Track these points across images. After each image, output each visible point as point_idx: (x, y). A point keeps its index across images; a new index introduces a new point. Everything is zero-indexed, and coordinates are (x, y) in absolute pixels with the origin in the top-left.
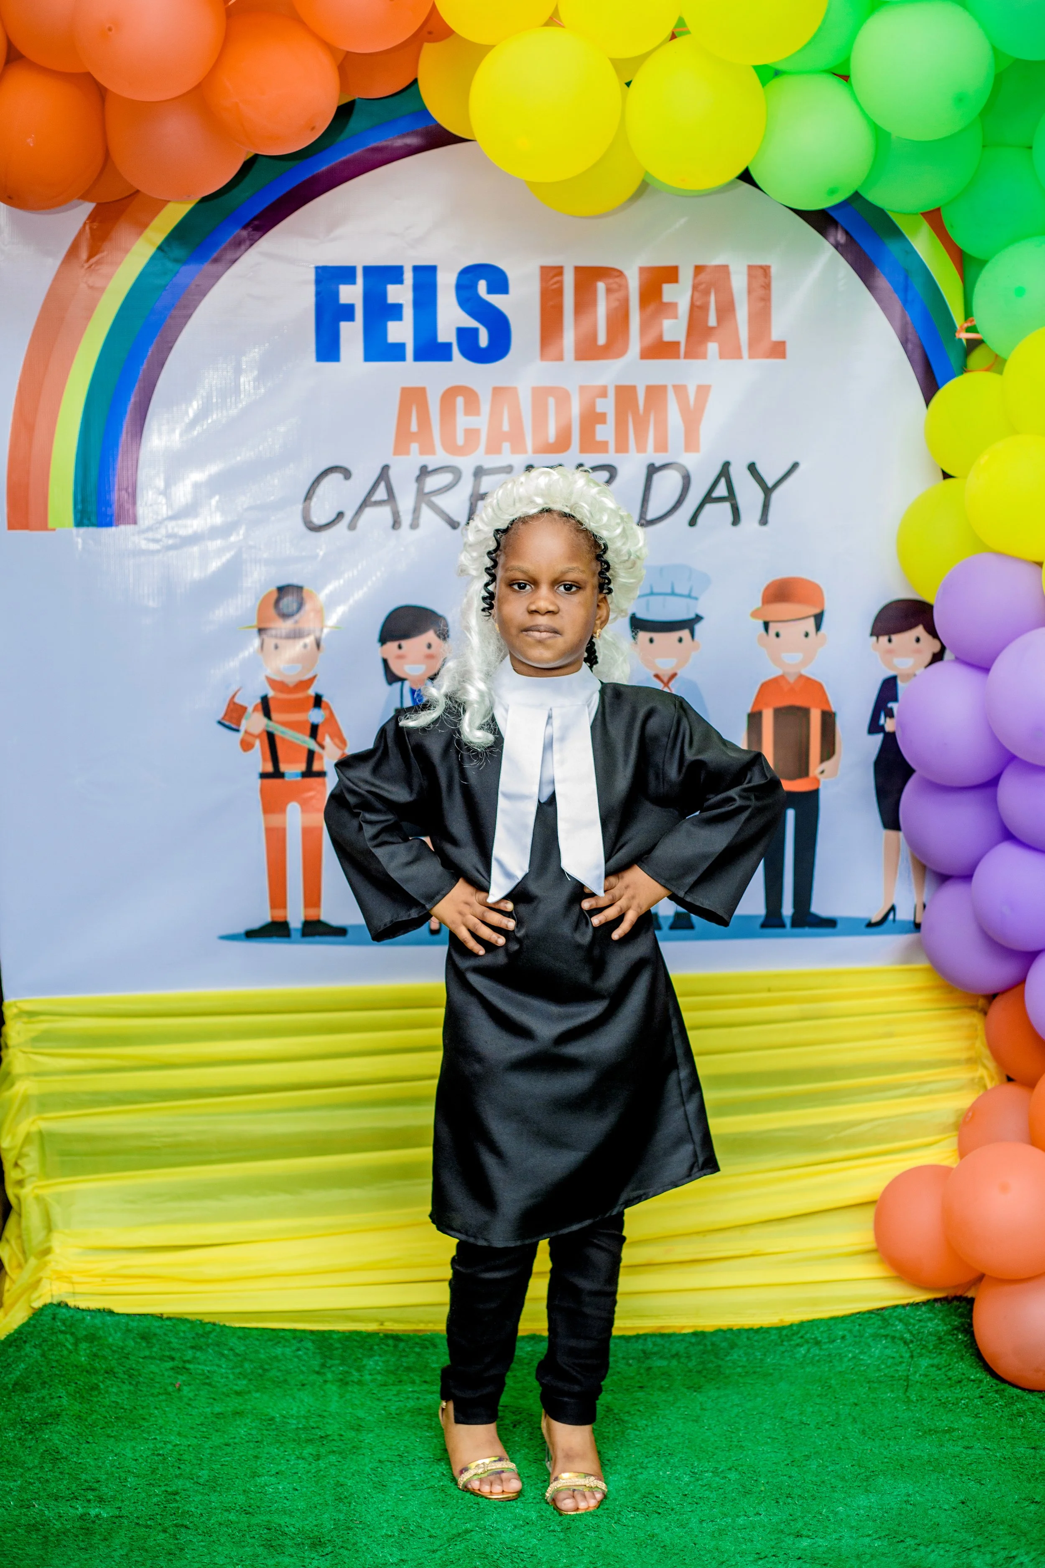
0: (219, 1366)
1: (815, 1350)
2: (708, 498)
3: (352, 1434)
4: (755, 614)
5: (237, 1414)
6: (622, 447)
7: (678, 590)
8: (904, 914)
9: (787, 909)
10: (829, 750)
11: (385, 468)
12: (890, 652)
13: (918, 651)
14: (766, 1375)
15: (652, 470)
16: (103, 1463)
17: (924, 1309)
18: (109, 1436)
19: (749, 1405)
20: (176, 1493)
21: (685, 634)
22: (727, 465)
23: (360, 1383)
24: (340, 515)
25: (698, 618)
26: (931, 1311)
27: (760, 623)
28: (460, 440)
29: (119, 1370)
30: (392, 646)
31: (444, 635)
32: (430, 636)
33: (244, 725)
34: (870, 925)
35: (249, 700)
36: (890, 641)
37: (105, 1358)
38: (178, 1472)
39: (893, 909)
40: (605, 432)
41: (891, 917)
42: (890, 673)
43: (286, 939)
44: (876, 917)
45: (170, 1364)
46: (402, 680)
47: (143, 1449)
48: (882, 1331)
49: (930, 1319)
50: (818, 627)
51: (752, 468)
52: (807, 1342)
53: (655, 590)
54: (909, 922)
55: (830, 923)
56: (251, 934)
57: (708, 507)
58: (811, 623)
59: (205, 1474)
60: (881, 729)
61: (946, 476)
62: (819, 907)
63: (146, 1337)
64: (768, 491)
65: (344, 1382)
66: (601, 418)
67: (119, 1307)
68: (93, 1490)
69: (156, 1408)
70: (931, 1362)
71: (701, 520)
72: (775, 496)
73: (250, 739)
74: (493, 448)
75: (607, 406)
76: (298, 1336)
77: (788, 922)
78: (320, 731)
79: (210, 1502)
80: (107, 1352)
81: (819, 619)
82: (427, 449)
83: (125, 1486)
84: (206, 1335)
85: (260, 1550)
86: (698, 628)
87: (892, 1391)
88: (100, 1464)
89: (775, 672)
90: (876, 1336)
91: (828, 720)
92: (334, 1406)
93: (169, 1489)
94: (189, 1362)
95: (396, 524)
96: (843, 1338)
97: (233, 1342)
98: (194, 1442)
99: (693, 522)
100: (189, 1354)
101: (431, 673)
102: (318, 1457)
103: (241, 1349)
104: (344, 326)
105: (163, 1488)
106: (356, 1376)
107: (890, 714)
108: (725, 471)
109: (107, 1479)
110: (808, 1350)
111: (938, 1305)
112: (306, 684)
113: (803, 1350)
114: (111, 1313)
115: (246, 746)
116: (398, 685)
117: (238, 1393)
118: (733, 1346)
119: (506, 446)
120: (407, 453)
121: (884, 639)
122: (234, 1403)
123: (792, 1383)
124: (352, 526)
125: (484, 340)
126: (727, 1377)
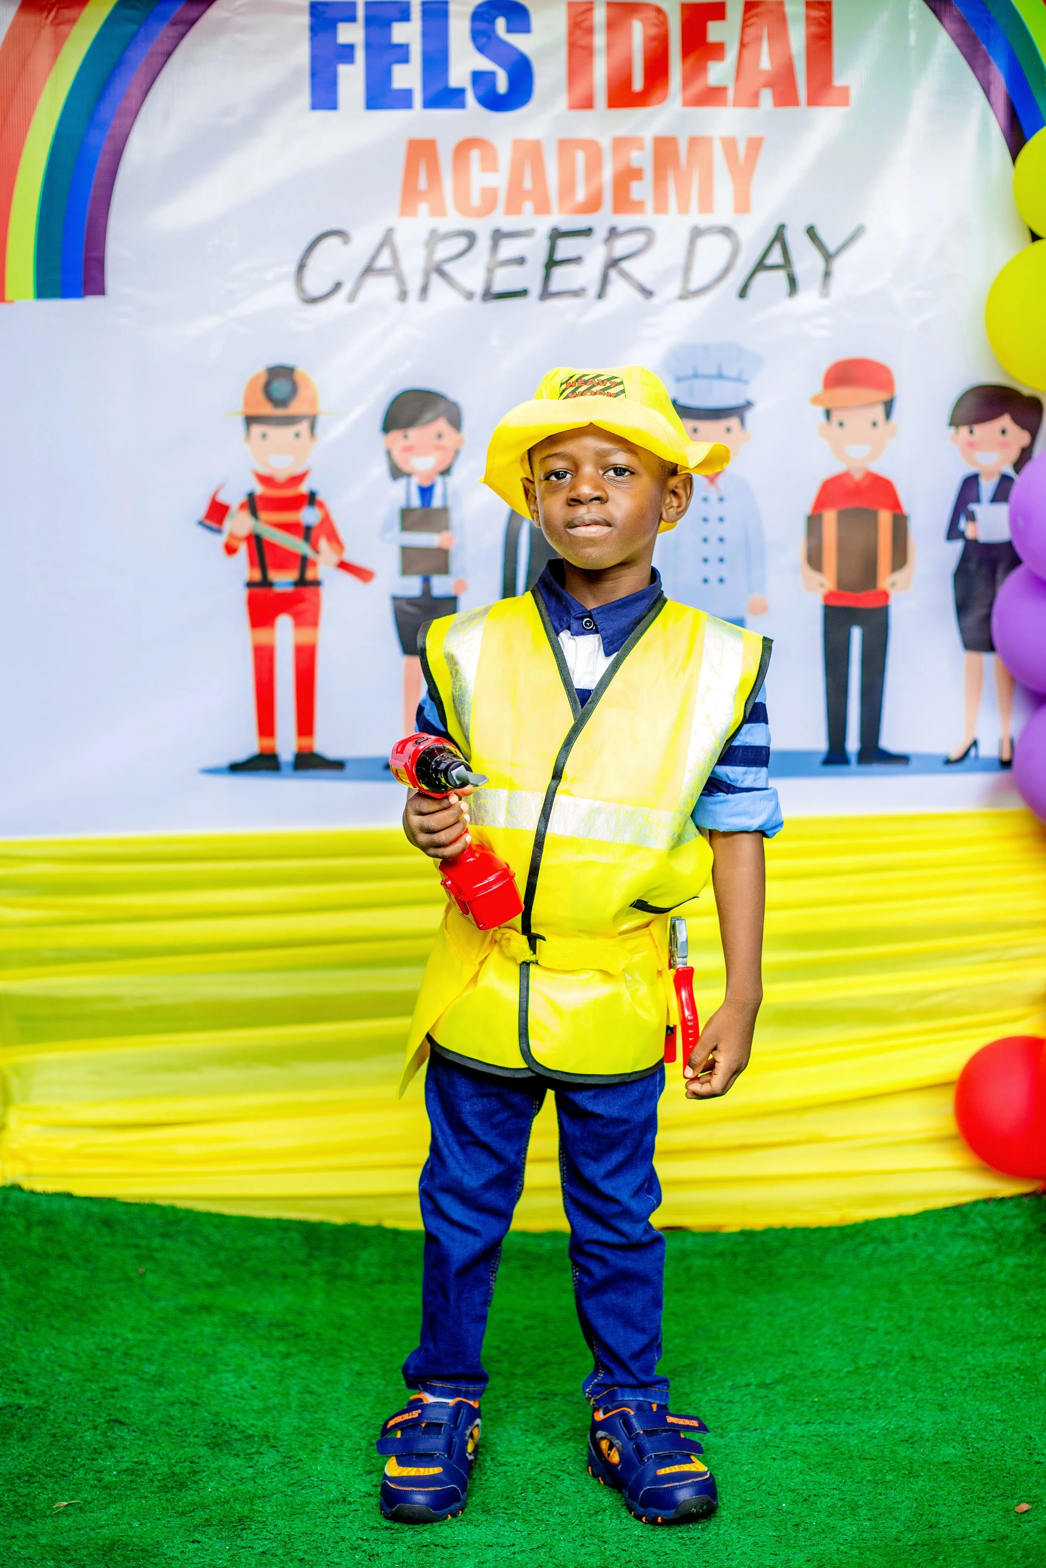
0: (190, 1255)
1: (882, 1249)
2: (761, 266)
3: (333, 1333)
4: (816, 400)
5: (206, 1308)
6: (661, 207)
7: (726, 372)
8: (989, 749)
9: (853, 744)
10: (900, 558)
11: (390, 232)
12: (971, 445)
13: (1004, 445)
14: (824, 1277)
15: (697, 233)
16: (38, 1356)
17: (1010, 1204)
18: (52, 1327)
19: (805, 1310)
20: (116, 1389)
21: (734, 422)
22: (781, 229)
23: (351, 1277)
24: (338, 286)
25: (749, 404)
26: (1018, 1206)
27: (820, 411)
28: (476, 200)
29: (75, 1256)
30: (396, 436)
31: (456, 423)
32: (442, 425)
33: (228, 525)
34: (948, 762)
35: (233, 497)
36: (971, 432)
37: (60, 1243)
38: (122, 1367)
39: (975, 744)
40: (641, 190)
41: (972, 753)
42: (970, 470)
43: (274, 773)
44: (955, 752)
45: (134, 1252)
46: (408, 475)
47: (88, 1344)
48: (962, 1230)
49: (1017, 1216)
50: (888, 414)
51: (811, 232)
52: (873, 1240)
53: (701, 371)
54: (994, 759)
55: (902, 759)
56: (236, 768)
57: (761, 276)
58: (880, 411)
59: (151, 1369)
60: (961, 535)
61: (1035, 237)
62: (889, 741)
63: (108, 1223)
64: (828, 257)
65: (332, 1276)
66: (635, 174)
67: (81, 1189)
68: (22, 1383)
69: (113, 1299)
70: (1018, 1261)
71: (752, 291)
72: (838, 265)
73: (234, 543)
74: (513, 208)
75: (642, 158)
76: (283, 1226)
77: (853, 759)
78: (313, 534)
79: (153, 1398)
80: (62, 1237)
81: (889, 406)
82: (438, 210)
83: (57, 1380)
84: (178, 1222)
85: (203, 1451)
86: (750, 415)
87: (973, 1296)
88: (34, 1357)
89: (837, 468)
90: (953, 1235)
91: (900, 525)
92: (318, 1303)
93: (108, 1386)
94: (157, 1250)
95: (403, 295)
96: (915, 1236)
97: (208, 1230)
98: (149, 1337)
99: (743, 293)
100: (157, 1242)
101: (443, 467)
102: (287, 1355)
103: (216, 1237)
104: (343, 69)
105: (102, 1384)
106: (346, 1268)
107: (971, 517)
108: (779, 236)
109: (38, 1374)
110: (875, 1250)
111: (1026, 1200)
112: (297, 479)
113: (868, 1249)
114: (69, 1196)
115: (231, 550)
116: (403, 482)
117: (210, 1286)
118: (786, 1244)
119: (528, 206)
120: (414, 213)
121: (964, 430)
122: (203, 1296)
123: (855, 1287)
124: (352, 298)
125: (502, 85)
126: (779, 1279)
